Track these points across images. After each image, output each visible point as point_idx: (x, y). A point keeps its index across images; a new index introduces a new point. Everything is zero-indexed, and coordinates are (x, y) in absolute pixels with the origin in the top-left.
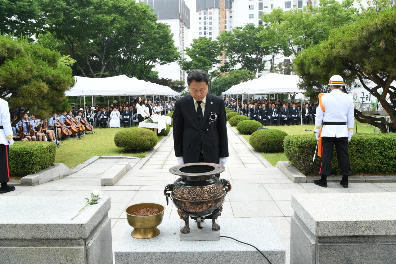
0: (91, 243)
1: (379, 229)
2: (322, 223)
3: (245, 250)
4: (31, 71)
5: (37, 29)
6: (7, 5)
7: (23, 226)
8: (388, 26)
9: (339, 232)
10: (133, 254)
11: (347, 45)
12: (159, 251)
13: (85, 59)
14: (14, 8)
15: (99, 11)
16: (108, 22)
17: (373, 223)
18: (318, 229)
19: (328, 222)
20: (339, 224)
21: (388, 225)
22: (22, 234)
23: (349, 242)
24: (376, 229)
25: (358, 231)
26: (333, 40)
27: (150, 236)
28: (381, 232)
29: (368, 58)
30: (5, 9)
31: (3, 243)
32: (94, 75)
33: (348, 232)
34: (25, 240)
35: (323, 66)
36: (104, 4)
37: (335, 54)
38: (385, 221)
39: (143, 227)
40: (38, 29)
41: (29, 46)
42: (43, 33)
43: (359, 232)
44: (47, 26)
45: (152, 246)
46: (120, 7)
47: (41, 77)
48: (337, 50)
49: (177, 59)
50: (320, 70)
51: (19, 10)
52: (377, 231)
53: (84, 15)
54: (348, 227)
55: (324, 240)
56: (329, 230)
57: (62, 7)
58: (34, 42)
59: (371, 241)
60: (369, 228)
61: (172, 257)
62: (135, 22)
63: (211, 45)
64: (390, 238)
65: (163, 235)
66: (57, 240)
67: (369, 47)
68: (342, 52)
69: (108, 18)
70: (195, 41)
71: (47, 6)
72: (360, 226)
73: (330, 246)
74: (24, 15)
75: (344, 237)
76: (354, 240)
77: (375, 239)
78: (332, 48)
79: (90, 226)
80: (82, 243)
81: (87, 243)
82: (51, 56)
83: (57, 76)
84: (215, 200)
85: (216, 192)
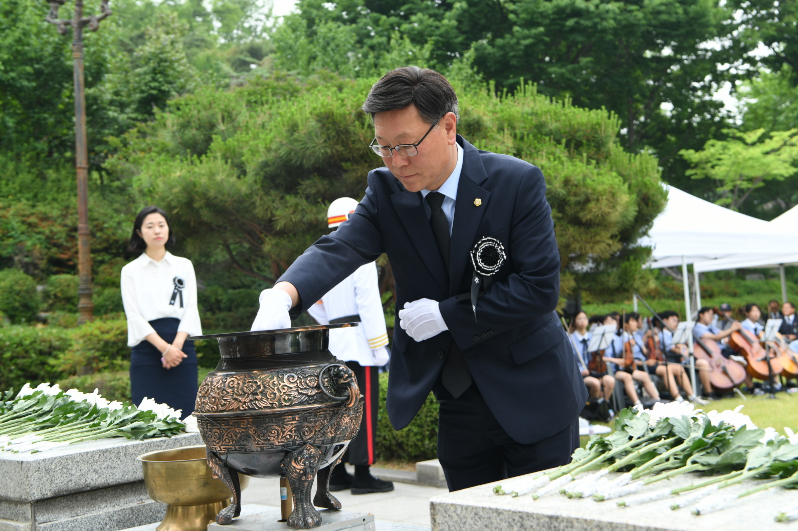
5: (730, 68)
6: (619, 17)
14: (639, 20)
30: (615, 29)
40: (736, 68)
51: (654, 22)
58: (723, 112)
74: (674, 33)
79: (51, 474)
80: (29, 514)
81: (40, 518)
82: (584, 128)
83: (578, 180)
84: (252, 416)
85: (261, 393)
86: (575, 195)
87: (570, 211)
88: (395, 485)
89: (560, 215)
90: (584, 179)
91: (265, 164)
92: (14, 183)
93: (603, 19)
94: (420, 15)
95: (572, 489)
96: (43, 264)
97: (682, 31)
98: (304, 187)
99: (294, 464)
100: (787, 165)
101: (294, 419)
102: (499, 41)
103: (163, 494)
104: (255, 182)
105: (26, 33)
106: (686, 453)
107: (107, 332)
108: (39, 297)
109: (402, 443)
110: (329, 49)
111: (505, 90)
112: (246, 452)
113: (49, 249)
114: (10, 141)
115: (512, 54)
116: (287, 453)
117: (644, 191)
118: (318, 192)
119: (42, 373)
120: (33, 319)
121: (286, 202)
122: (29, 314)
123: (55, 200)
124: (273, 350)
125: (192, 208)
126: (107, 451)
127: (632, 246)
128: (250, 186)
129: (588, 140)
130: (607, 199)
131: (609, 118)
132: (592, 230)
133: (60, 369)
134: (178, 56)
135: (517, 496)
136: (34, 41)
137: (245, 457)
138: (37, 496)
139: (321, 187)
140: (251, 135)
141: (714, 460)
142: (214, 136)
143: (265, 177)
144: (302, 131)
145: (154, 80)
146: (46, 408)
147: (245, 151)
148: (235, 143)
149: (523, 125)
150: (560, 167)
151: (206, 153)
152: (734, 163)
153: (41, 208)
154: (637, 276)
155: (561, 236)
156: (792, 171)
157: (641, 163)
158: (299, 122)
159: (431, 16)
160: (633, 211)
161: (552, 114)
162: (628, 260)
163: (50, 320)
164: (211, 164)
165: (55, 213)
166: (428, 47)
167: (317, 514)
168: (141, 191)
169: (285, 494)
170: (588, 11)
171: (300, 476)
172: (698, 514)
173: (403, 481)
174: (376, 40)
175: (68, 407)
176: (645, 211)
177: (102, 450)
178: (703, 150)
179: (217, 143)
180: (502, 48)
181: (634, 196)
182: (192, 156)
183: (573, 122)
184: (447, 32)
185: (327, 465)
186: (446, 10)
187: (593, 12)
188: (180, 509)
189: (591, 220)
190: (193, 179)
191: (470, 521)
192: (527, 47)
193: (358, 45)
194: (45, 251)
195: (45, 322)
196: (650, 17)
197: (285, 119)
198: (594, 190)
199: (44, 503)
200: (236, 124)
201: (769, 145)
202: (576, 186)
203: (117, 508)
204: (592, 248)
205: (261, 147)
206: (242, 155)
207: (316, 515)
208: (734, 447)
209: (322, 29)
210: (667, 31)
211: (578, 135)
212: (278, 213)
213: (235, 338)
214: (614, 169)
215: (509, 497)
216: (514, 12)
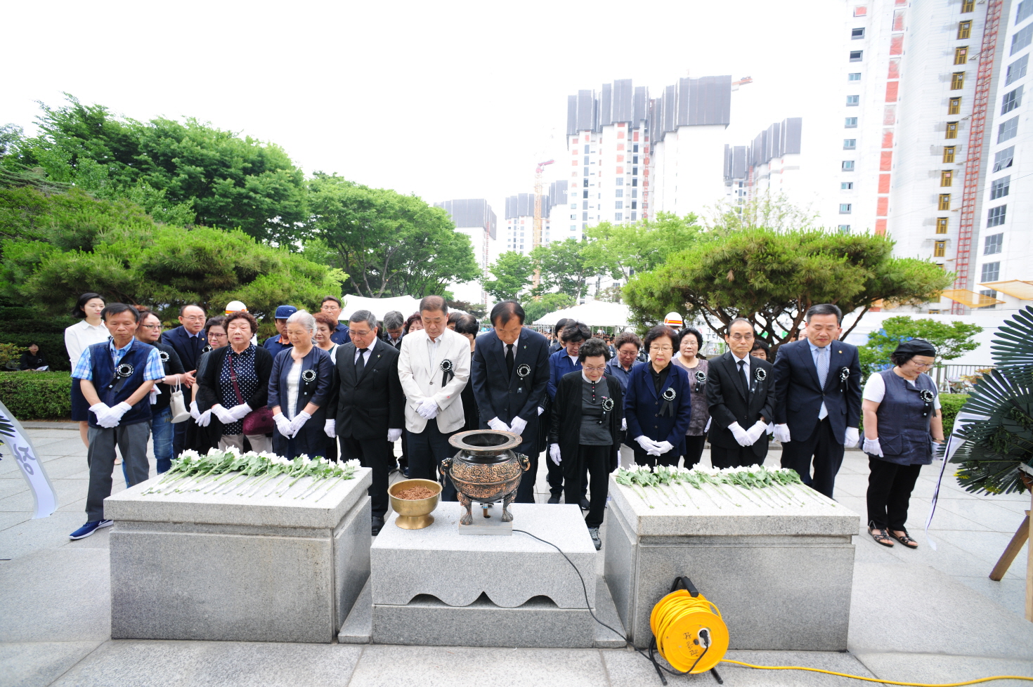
0: (341, 532)
1: (718, 527)
2: (646, 517)
3: (543, 551)
4: (289, 290)
5: (304, 234)
7: (251, 509)
8: (738, 255)
10: (396, 551)
11: (688, 274)
12: (430, 548)
13: (362, 273)
14: (278, 208)
15: (382, 214)
16: (394, 229)
17: (711, 520)
18: (640, 525)
19: (653, 517)
20: (667, 520)
21: (730, 522)
22: (250, 520)
23: (680, 543)
24: (714, 527)
25: (691, 529)
26: (671, 267)
27: (420, 526)
28: (720, 531)
29: (714, 291)
31: (225, 529)
32: (372, 294)
33: (679, 530)
34: (254, 526)
35: (659, 299)
36: (389, 207)
37: (673, 284)
39: (411, 514)
40: (306, 235)
41: (289, 259)
42: (311, 239)
43: (692, 531)
44: (318, 231)
45: (421, 540)
46: (409, 211)
47: (302, 299)
48: (676, 280)
49: (477, 277)
50: (654, 303)
51: (283, 210)
52: (716, 530)
53: (364, 220)
55: (647, 540)
57: (337, 208)
58: (299, 251)
59: (707, 542)
60: (705, 526)
61: (446, 558)
62: (427, 230)
63: (522, 261)
64: (732, 539)
65: (438, 525)
66: (295, 528)
67: (715, 278)
68: (683, 283)
69: (393, 224)
70: (502, 257)
71: (319, 207)
73: (654, 548)
74: (289, 216)
75: (673, 536)
76: (686, 540)
77: (713, 540)
78: (670, 277)
80: (329, 534)
81: (335, 534)
104: (138, 274)
128: (134, 276)
142: (96, 240)
144: (181, 253)
158: (180, 248)
159: (163, 176)
179: (100, 246)
180: (207, 203)
184: (175, 187)
192: (221, 205)
193: (109, 177)
197: (168, 244)
205: (145, 256)
206: (125, 256)
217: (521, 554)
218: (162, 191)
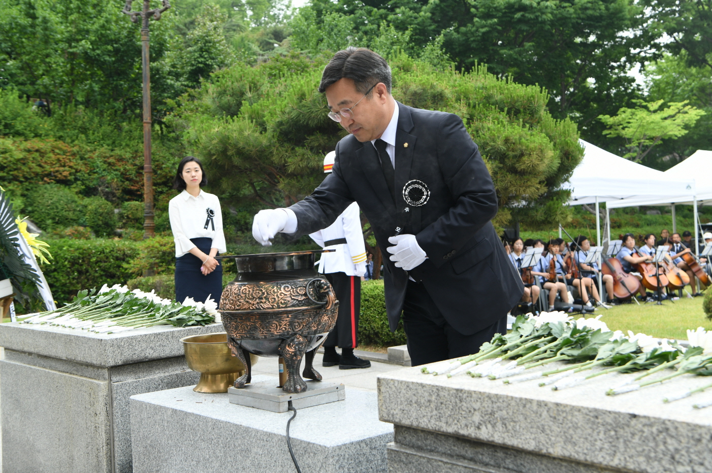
1: (518, 427)
5: (641, 52)
9: (424, 416)
17: (498, 404)
18: (380, 398)
19: (398, 381)
20: (419, 391)
21: (541, 415)
24: (508, 425)
25: (463, 422)
28: (523, 437)
33: (443, 419)
38: (530, 401)
40: (645, 52)
43: (466, 426)
44: (665, 39)
51: (582, 16)
52: (513, 432)
54: (442, 403)
55: (405, 438)
56: (402, 407)
59: (511, 466)
60: (490, 417)
64: (563, 468)
72: (469, 405)
73: (408, 455)
74: (598, 24)
76: (469, 452)
77: (522, 462)
79: (121, 348)
80: (107, 375)
81: (114, 379)
82: (522, 99)
83: (516, 139)
84: (258, 314)
85: (265, 298)
86: (513, 150)
87: (509, 163)
88: (372, 363)
89: (501, 165)
90: (520, 139)
91: (280, 124)
92: (98, 133)
93: (543, 13)
94: (403, 8)
95: (475, 371)
96: (119, 193)
97: (604, 23)
98: (309, 141)
99: (287, 348)
100: (680, 128)
101: (288, 317)
102: (463, 29)
103: (198, 365)
104: (273, 136)
105: (108, 21)
106: (557, 347)
107: (165, 245)
108: (116, 218)
109: (378, 332)
110: (333, 33)
111: (463, 69)
112: (254, 339)
113: (123, 182)
114: (96, 100)
115: (472, 39)
116: (283, 340)
117: (566, 148)
118: (320, 145)
119: (118, 273)
120: (111, 234)
121: (296, 152)
122: (109, 230)
123: (127, 145)
124: (274, 267)
125: (227, 156)
126: (159, 334)
127: (555, 189)
128: (269, 140)
129: (525, 109)
130: (537, 154)
131: (541, 92)
132: (525, 177)
133: (130, 271)
134: (219, 38)
135: (437, 374)
136: (114, 27)
137: (254, 342)
138: (112, 363)
139: (321, 141)
140: (270, 101)
141: (576, 352)
142: (243, 102)
143: (280, 133)
144: (309, 98)
145: (201, 56)
146: (119, 302)
147: (266, 113)
148: (259, 107)
149: (475, 96)
150: (502, 129)
151: (237, 115)
152: (640, 126)
153: (118, 151)
154: (559, 212)
155: (502, 181)
156: (684, 132)
157: (564, 127)
158: (306, 92)
159: (411, 9)
160: (556, 163)
161: (498, 88)
162: (552, 200)
163: (124, 235)
164: (241, 123)
165: (128, 155)
166: (408, 32)
167: (304, 383)
168: (189, 142)
169: (282, 368)
170: (531, 7)
171: (292, 356)
172: (556, 389)
173: (378, 361)
174: (368, 27)
175: (134, 302)
176: (566, 163)
177: (156, 334)
178: (617, 115)
179: (245, 107)
180: (465, 34)
181: (558, 152)
182: (227, 116)
183: (514, 95)
184: (423, 21)
185: (311, 349)
186: (423, 5)
187: (535, 8)
188: (210, 377)
189: (524, 169)
190: (227, 134)
191: (403, 391)
192: (484, 33)
193: (355, 31)
194: (120, 184)
195: (120, 236)
196: (579, 12)
197: (296, 90)
198: (527, 147)
199: (116, 369)
200: (260, 93)
201: (667, 112)
202: (514, 144)
203: (167, 374)
204: (524, 191)
205: (278, 112)
206: (264, 116)
207: (303, 385)
208: (591, 344)
209: (328, 18)
210: (592, 23)
211: (517, 105)
212: (289, 160)
213: (248, 259)
214: (544, 131)
215: (431, 375)
216: (475, 7)
217: (247, 430)
218: (407, 32)
